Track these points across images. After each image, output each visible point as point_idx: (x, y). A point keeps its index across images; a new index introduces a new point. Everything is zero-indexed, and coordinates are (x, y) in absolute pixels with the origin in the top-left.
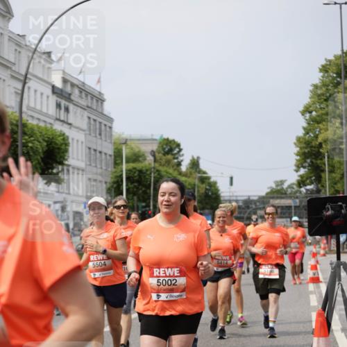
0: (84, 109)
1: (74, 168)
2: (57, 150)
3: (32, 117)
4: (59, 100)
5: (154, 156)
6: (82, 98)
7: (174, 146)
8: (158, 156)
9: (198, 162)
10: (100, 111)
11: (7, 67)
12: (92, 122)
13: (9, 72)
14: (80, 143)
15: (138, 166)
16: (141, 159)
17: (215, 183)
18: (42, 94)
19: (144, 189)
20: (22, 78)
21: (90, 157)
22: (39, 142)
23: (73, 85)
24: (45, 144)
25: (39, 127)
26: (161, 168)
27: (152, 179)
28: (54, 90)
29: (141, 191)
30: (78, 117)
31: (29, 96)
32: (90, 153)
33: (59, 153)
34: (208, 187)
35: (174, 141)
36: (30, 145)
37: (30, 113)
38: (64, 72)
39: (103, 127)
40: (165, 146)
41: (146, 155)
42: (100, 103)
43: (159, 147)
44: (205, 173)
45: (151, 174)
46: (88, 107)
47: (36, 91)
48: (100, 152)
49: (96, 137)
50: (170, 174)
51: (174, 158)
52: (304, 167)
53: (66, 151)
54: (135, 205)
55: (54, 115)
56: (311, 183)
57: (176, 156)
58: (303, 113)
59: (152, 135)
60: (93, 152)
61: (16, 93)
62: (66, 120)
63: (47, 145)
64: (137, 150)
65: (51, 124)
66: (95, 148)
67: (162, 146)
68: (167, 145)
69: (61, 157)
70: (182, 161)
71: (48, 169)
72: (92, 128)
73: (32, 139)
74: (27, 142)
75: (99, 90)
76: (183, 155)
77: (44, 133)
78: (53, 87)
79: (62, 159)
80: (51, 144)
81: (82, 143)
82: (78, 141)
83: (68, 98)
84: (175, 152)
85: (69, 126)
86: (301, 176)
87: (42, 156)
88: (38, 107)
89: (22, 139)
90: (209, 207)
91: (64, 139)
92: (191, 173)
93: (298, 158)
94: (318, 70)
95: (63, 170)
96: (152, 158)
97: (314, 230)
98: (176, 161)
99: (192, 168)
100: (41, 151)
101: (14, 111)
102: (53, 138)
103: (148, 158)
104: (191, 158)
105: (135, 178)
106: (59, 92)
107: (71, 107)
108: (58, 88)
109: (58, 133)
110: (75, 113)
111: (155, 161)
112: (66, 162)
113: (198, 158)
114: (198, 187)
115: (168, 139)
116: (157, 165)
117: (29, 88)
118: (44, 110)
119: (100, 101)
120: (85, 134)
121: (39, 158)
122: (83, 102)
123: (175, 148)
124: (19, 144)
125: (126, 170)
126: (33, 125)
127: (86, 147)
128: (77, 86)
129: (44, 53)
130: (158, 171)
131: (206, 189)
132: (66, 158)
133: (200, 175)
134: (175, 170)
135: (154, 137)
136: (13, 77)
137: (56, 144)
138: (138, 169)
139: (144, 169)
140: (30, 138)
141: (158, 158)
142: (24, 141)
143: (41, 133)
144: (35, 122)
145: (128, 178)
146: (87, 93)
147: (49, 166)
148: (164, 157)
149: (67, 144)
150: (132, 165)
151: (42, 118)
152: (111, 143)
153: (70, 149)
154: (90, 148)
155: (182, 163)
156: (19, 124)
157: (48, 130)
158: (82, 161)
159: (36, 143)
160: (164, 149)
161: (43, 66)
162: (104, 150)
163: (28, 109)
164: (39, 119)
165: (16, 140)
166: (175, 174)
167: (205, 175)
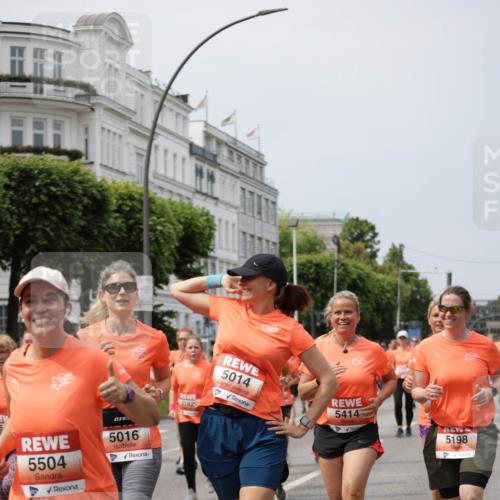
0: (237, 177)
1: (221, 262)
2: (198, 236)
3: (161, 188)
4: (200, 164)
5: (338, 244)
6: (233, 161)
7: (366, 229)
8: (344, 243)
9: (401, 252)
10: (259, 178)
11: (124, 117)
12: (248, 195)
13: (127, 124)
14: (230, 226)
15: (315, 258)
16: (318, 248)
17: (425, 282)
18: (175, 156)
19: (323, 291)
20: (148, 134)
21: (245, 246)
22: (173, 224)
23: (219, 142)
24: (181, 227)
25: (172, 203)
26: (347, 261)
27: (336, 276)
28: (193, 149)
29: (318, 295)
30: (227, 189)
31: (156, 158)
32: (245, 240)
33: (201, 241)
34: (414, 288)
35: (366, 221)
36: (159, 228)
37: (158, 183)
38: (207, 124)
39: (264, 203)
40: (353, 230)
41: (325, 242)
42: (258, 168)
43: (344, 230)
44: (410, 267)
45: (333, 269)
46: (241, 173)
47: (166, 151)
48: (260, 239)
49: (253, 216)
50: (361, 269)
51: (366, 247)
53: (211, 237)
54: (311, 315)
55: (194, 185)
57: (370, 244)
59: (334, 214)
60: (249, 238)
61: (138, 154)
62: (210, 193)
63: (184, 229)
64: (312, 235)
65: (188, 198)
66: (252, 233)
67: (349, 229)
68: (355, 227)
69: (204, 246)
70: (378, 250)
71: (186, 263)
72: (247, 204)
73: (163, 219)
74: (155, 225)
75: (257, 149)
76: (379, 242)
77: (179, 211)
78: (191, 145)
79: (205, 249)
80: (189, 227)
81: (234, 225)
82: (227, 223)
83: (213, 160)
84: (368, 237)
85: (214, 202)
87: (177, 244)
88: (170, 175)
89: (148, 221)
90: (416, 317)
91: (208, 220)
92: (390, 269)
95: (206, 264)
96: (335, 247)
98: (369, 250)
99: (392, 260)
100: (175, 237)
101: (136, 179)
102: (192, 219)
103: (328, 247)
104: (390, 246)
105: (310, 276)
106: (200, 152)
107: (218, 174)
108: (198, 147)
109: (200, 212)
110: (224, 182)
111: (339, 251)
112: (211, 254)
113: (401, 246)
114: (402, 288)
115: (357, 219)
116: (342, 257)
117: (156, 147)
118: (179, 179)
119: (259, 165)
120: (238, 213)
121: (173, 247)
122: (235, 167)
123: (367, 233)
124: (145, 227)
125: (298, 264)
126: (163, 200)
127: (239, 231)
128: (226, 144)
129: (178, 97)
130: (343, 265)
131: (413, 292)
132: (211, 247)
133: (403, 271)
134: (367, 264)
135: (337, 217)
136: (133, 131)
137: (196, 226)
138: (314, 262)
139: (323, 262)
140: (158, 218)
141: (343, 247)
142: (151, 223)
143: (175, 211)
144: (165, 196)
145: (300, 276)
146: (241, 154)
147: (187, 259)
148: (352, 245)
149: (212, 228)
150: (305, 257)
151: (176, 190)
152: (275, 225)
153: (216, 234)
154: (244, 233)
155: (378, 254)
156: (144, 199)
157: (184, 208)
158: (234, 251)
159: (169, 225)
160: (351, 234)
161: (178, 114)
162: (266, 236)
163: (155, 178)
164: (171, 192)
165: (139, 222)
166: (368, 269)
167: (411, 271)
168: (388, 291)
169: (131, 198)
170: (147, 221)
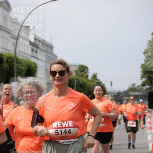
2: (32, 70)
3: (21, 55)
4: (33, 48)
5: (76, 73)
6: (43, 47)
7: (85, 68)
8: (78, 73)
10: (51, 52)
11: (9, 33)
12: (48, 58)
13: (10, 35)
17: (104, 85)
18: (25, 45)
20: (16, 38)
21: (47, 73)
23: (39, 41)
24: (27, 67)
25: (24, 60)
28: (31, 43)
30: (41, 55)
31: (19, 46)
32: (47, 71)
35: (85, 66)
36: (20, 68)
38: (35, 35)
41: (72, 72)
42: (51, 49)
43: (78, 69)
44: (99, 80)
45: (75, 81)
46: (46, 51)
47: (22, 44)
52: (145, 78)
53: (36, 71)
56: (148, 85)
57: (86, 73)
58: (144, 53)
61: (13, 45)
62: (36, 57)
65: (29, 58)
67: (80, 68)
68: (82, 68)
69: (34, 73)
72: (48, 60)
73: (21, 65)
74: (18, 67)
75: (51, 43)
76: (89, 72)
80: (29, 67)
81: (43, 67)
82: (41, 66)
83: (37, 46)
84: (86, 71)
85: (37, 59)
86: (143, 82)
88: (23, 51)
91: (35, 65)
92: (93, 81)
93: (142, 74)
94: (151, 34)
97: (151, 106)
98: (86, 75)
99: (93, 78)
100: (24, 70)
102: (30, 65)
103: (73, 74)
104: (93, 74)
106: (33, 44)
107: (38, 51)
109: (32, 63)
110: (40, 53)
111: (77, 75)
113: (96, 74)
115: (82, 65)
117: (19, 42)
118: (26, 52)
120: (45, 63)
121: (24, 73)
122: (44, 49)
124: (15, 67)
126: (21, 59)
127: (45, 69)
128: (41, 42)
129: (26, 27)
130: (78, 79)
132: (36, 73)
133: (97, 81)
134: (86, 79)
136: (12, 37)
137: (31, 67)
140: (19, 64)
143: (25, 62)
146: (46, 45)
148: (81, 73)
149: (36, 67)
151: (25, 56)
153: (38, 70)
155: (89, 76)
156: (15, 58)
157: (28, 61)
158: (43, 75)
159: (23, 67)
160: (80, 70)
161: (26, 32)
163: (19, 52)
164: (23, 56)
165: (13, 66)
166: (86, 81)
167: (99, 81)
168: (92, 87)
169: (11, 58)
170: (16, 65)
